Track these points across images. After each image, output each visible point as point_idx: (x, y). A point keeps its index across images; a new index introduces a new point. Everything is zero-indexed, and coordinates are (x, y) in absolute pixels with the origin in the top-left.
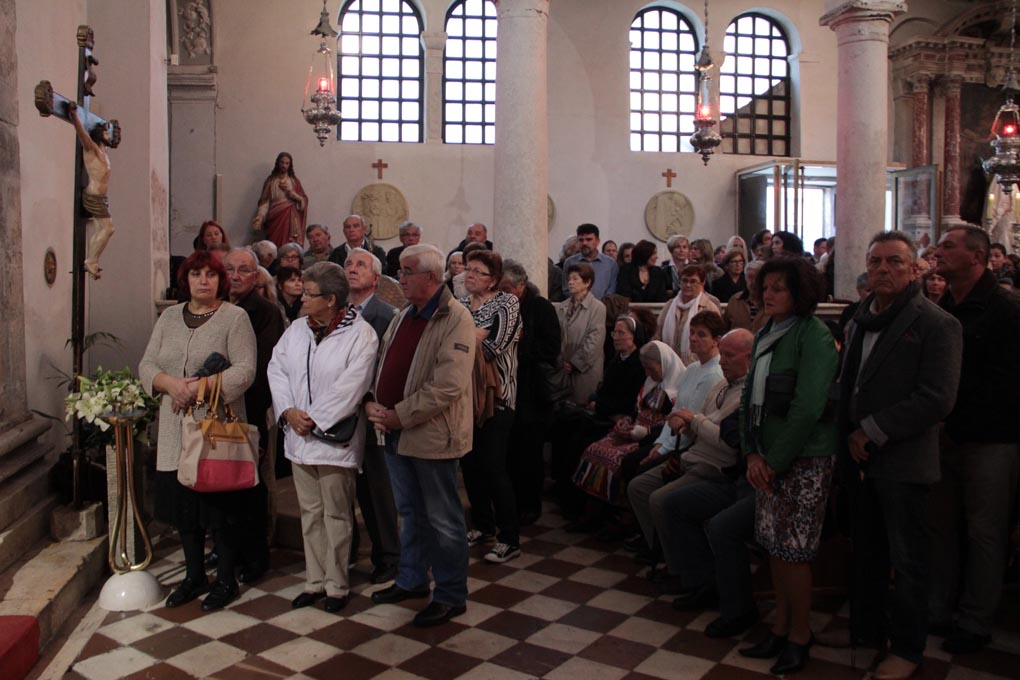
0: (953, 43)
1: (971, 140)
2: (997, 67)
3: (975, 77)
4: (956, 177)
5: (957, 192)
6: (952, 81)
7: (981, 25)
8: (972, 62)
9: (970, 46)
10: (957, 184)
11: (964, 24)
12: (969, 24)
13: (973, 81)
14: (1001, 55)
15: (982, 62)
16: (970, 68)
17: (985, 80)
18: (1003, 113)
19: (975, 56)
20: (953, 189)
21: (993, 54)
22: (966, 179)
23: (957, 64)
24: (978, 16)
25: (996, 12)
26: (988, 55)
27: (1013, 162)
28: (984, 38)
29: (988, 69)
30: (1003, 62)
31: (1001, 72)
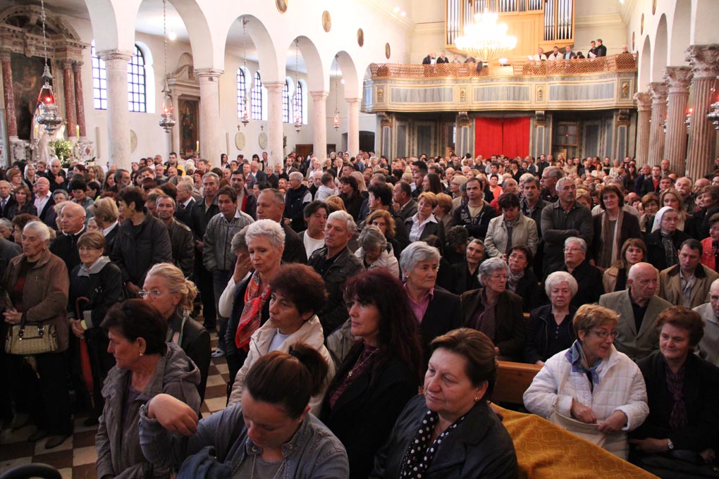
0: (4, 28)
1: (20, 89)
2: (31, 45)
3: (18, 49)
4: (13, 113)
5: (15, 122)
6: (5, 52)
7: (18, 17)
8: (15, 39)
9: (14, 31)
10: (14, 117)
11: (9, 16)
12: (11, 16)
13: (17, 52)
14: (32, 39)
15: (22, 41)
16: (15, 44)
17: (24, 52)
19: (17, 37)
20: (12, 120)
21: (28, 37)
22: (19, 113)
23: (7, 41)
24: (16, 12)
25: (27, 12)
26: (25, 37)
27: (52, 119)
28: (21, 27)
29: (25, 45)
30: (34, 42)
31: (33, 49)
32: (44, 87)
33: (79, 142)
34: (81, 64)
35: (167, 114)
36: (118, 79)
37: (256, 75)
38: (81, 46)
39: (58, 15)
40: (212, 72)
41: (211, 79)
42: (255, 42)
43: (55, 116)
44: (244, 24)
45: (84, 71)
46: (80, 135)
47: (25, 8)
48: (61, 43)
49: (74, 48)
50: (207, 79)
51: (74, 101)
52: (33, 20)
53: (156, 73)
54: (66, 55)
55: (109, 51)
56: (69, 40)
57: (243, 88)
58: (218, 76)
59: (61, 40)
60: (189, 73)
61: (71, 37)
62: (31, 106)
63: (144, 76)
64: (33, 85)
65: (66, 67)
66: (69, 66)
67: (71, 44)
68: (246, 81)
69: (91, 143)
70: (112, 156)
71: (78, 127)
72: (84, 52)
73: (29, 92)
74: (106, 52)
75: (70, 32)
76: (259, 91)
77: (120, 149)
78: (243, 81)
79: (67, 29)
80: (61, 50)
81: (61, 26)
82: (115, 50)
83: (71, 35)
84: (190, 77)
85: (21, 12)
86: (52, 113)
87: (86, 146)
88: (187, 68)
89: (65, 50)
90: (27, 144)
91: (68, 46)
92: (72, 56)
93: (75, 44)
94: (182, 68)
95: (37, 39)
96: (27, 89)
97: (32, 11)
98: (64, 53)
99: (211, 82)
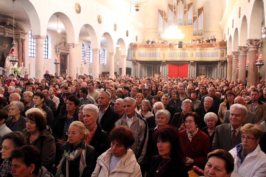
1: (1, 48)
2: (7, 32)
7: (2, 22)
9: (1, 27)
13: (1, 35)
14: (7, 30)
15: (3, 31)
16: (1, 32)
17: (4, 35)
18: (12, 49)
19: (2, 29)
21: (5, 30)
24: (2, 21)
25: (6, 20)
26: (4, 30)
27: (15, 60)
28: (3, 26)
29: (5, 33)
30: (8, 31)
31: (7, 34)
32: (12, 48)
33: (23, 69)
34: (25, 40)
35: (57, 59)
36: (40, 46)
37: (88, 46)
38: (25, 34)
39: (17, 22)
40: (74, 44)
41: (73, 47)
42: (89, 34)
43: (16, 59)
44: (86, 27)
45: (25, 43)
46: (23, 66)
47: (5, 19)
48: (18, 32)
49: (23, 34)
50: (72, 47)
51: (21, 53)
52: (8, 23)
53: (52, 44)
54: (19, 37)
55: (37, 35)
56: (21, 31)
57: (83, 51)
58: (76, 46)
59: (18, 31)
60: (64, 45)
61: (22, 30)
62: (5, 55)
63: (48, 45)
64: (6, 47)
65: (19, 41)
66: (20, 40)
67: (22, 32)
68: (85, 48)
69: (27, 69)
70: (37, 74)
71: (23, 63)
72: (26, 35)
73: (5, 50)
74: (36, 36)
75: (21, 28)
76: (89, 52)
77: (40, 72)
78: (83, 48)
79: (20, 27)
80: (17, 34)
81: (18, 26)
82: (39, 35)
83: (22, 29)
84: (64, 46)
85: (4, 20)
86: (15, 58)
87: (25, 70)
88: (63, 43)
89: (19, 35)
90: (3, 69)
91: (20, 33)
92: (22, 37)
93: (23, 33)
94: (62, 43)
95: (9, 31)
96: (4, 49)
97: (8, 20)
98: (19, 36)
99: (74, 48)
